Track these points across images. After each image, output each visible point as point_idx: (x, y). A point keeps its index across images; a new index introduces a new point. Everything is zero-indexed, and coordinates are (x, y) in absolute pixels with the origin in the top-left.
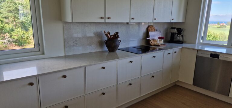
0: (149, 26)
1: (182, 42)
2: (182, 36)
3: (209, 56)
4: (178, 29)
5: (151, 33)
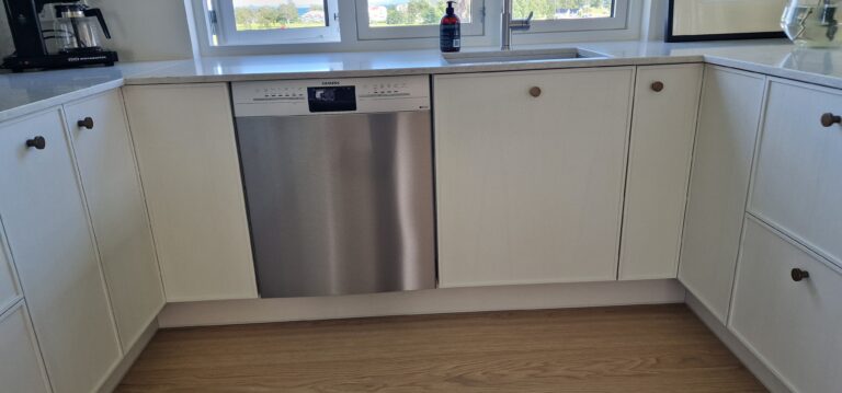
3: (303, 107)
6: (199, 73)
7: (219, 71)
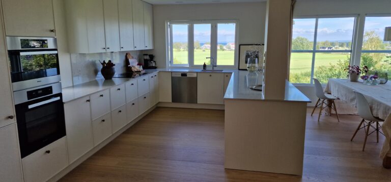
0: (127, 54)
1: (155, 68)
2: (154, 62)
3: (180, 76)
4: (150, 56)
5: (130, 60)
6: (167, 70)
7: (170, 70)
